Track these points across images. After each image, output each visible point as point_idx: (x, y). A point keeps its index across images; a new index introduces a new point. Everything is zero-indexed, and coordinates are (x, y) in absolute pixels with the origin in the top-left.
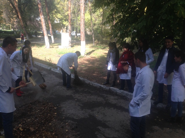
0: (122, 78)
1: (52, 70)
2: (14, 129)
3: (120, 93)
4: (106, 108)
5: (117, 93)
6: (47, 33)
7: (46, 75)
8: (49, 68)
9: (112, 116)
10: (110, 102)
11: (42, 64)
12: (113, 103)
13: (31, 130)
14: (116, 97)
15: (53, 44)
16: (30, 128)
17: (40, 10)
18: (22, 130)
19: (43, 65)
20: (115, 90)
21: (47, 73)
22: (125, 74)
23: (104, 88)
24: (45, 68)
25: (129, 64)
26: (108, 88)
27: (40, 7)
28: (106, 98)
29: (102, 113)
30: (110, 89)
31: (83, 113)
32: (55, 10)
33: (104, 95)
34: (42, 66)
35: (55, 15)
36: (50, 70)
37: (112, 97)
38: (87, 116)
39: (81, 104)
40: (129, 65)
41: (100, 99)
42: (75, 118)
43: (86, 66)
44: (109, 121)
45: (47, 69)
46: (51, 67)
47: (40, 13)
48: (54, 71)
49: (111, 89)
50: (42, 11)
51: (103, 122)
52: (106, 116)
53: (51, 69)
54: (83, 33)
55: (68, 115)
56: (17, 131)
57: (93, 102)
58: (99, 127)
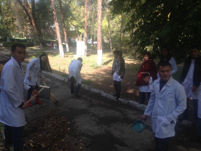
0: (142, 90)
2: (24, 145)
3: (140, 107)
4: (124, 124)
5: (137, 107)
6: (61, 41)
7: (60, 87)
8: (63, 79)
9: (131, 133)
10: (128, 117)
11: (55, 74)
12: (132, 118)
13: (42, 146)
14: (135, 112)
15: (68, 53)
16: (42, 144)
17: (54, 17)
18: (32, 146)
19: (57, 75)
20: (134, 104)
21: (60, 84)
22: (146, 86)
23: (122, 101)
24: (59, 78)
25: (149, 74)
26: (126, 102)
27: (55, 14)
28: (125, 113)
29: (120, 130)
30: (128, 102)
31: (99, 129)
32: (71, 17)
33: (122, 109)
34: (55, 77)
35: (70, 22)
37: (131, 112)
38: (103, 133)
39: (97, 119)
40: (150, 76)
41: (117, 114)
42: (89, 134)
43: (102, 77)
44: (128, 139)
45: (61, 80)
46: (65, 78)
47: (55, 20)
49: (130, 103)
50: (56, 18)
51: (120, 139)
52: (124, 133)
53: (65, 80)
54: (100, 41)
55: (83, 130)
56: (27, 146)
57: (110, 117)
58: (117, 146)
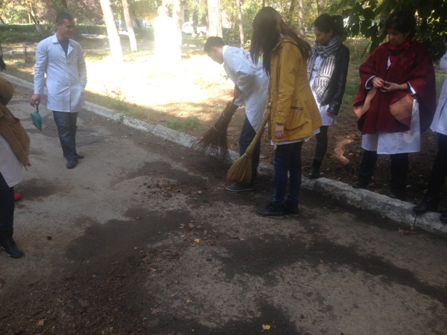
1: (126, 122)
4: (321, 268)
7: (107, 140)
8: (116, 117)
9: (356, 306)
10: (328, 236)
11: (96, 106)
14: (346, 217)
15: (134, 51)
19: (100, 107)
20: (337, 189)
21: (109, 133)
24: (107, 116)
25: (414, 92)
28: (311, 220)
30: (316, 184)
34: (96, 112)
36: (120, 123)
42: (202, 322)
45: (111, 121)
46: (122, 113)
48: (130, 125)
49: (322, 185)
53: (122, 119)
57: (268, 241)
